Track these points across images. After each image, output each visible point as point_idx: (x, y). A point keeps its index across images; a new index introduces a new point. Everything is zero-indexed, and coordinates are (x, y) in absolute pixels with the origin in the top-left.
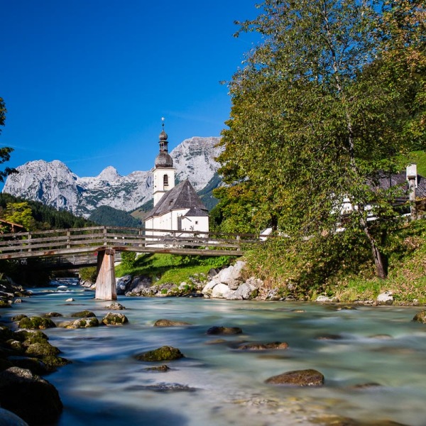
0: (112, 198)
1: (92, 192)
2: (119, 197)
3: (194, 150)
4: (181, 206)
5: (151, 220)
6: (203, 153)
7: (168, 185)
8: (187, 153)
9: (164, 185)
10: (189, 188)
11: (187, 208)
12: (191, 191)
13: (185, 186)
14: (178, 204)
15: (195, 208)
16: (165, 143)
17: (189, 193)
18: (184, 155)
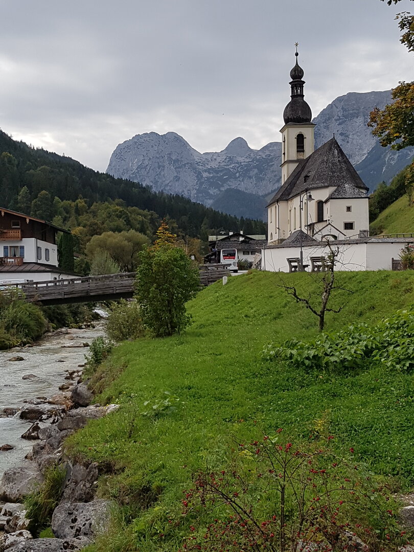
0: (241, 179)
1: (216, 172)
2: (250, 177)
3: (349, 110)
4: (322, 183)
5: (276, 207)
6: (361, 114)
7: (303, 151)
8: (340, 115)
9: (298, 151)
10: (336, 152)
11: (332, 186)
12: (339, 157)
13: (330, 149)
14: (318, 180)
15: (346, 185)
16: (300, 84)
17: (337, 160)
18: (336, 117)
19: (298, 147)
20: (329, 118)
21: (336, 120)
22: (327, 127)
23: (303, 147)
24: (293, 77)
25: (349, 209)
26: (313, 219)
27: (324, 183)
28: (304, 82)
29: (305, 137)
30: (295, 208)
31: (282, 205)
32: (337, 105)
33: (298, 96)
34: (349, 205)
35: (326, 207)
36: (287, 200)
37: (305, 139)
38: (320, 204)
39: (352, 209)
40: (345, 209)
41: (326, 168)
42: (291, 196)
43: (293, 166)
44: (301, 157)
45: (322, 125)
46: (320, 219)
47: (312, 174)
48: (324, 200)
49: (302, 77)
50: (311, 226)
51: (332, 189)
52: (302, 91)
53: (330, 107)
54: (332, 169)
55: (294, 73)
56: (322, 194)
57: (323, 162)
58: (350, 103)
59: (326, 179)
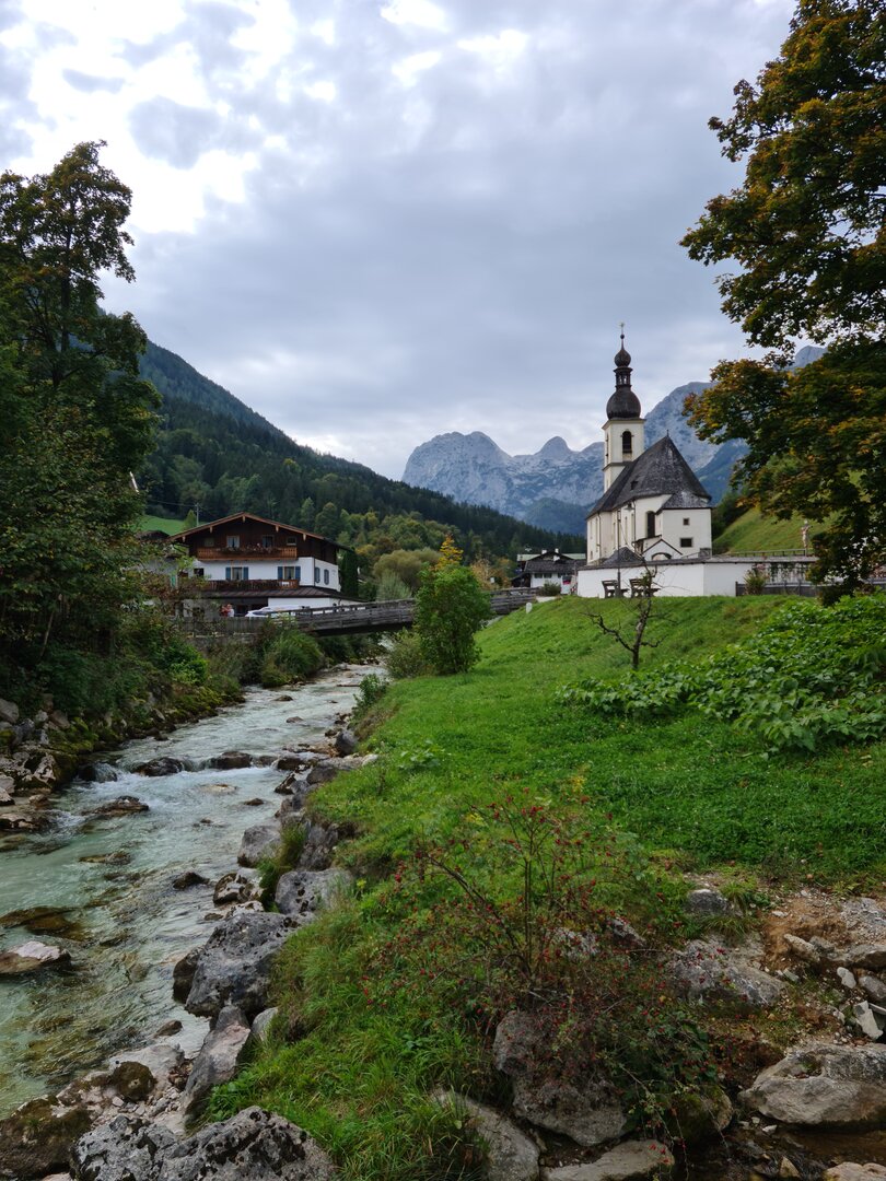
0: (559, 486)
1: (530, 478)
2: (570, 485)
4: (653, 490)
5: (596, 519)
7: (631, 452)
9: (624, 452)
10: (670, 452)
11: (666, 494)
12: (674, 459)
13: (663, 449)
14: (649, 485)
15: (683, 493)
16: (626, 372)
17: (671, 462)
19: (624, 447)
20: (666, 413)
21: (675, 415)
22: (664, 424)
23: (630, 447)
24: (617, 363)
25: (686, 522)
26: (642, 533)
27: (655, 489)
28: (631, 370)
29: (632, 434)
31: (604, 517)
32: (676, 398)
33: (624, 386)
34: (686, 517)
35: (659, 520)
36: (610, 511)
37: (633, 438)
38: (651, 517)
39: (691, 522)
40: (682, 522)
41: (658, 472)
43: (619, 470)
44: (628, 459)
46: (651, 533)
47: (641, 479)
48: (655, 511)
49: (628, 363)
50: (639, 543)
51: (664, 498)
52: (628, 380)
54: (665, 473)
55: (619, 358)
56: (655, 504)
57: (654, 464)
59: (658, 485)
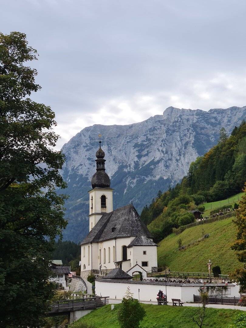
3: (95, 139)
4: (126, 234)
5: (89, 246)
6: (106, 143)
7: (106, 207)
8: (87, 143)
9: (102, 207)
10: (134, 213)
11: (132, 236)
12: (136, 217)
13: (130, 211)
14: (123, 231)
15: (142, 237)
16: (103, 162)
17: (135, 219)
18: (84, 144)
19: (102, 204)
20: (78, 145)
21: (84, 147)
22: (76, 152)
23: (105, 204)
24: (98, 157)
25: (145, 253)
26: (120, 259)
27: (127, 234)
28: (105, 161)
29: (106, 197)
30: (105, 249)
31: (94, 245)
32: (85, 134)
33: (101, 170)
34: (145, 250)
35: (129, 250)
36: (98, 242)
37: (106, 199)
38: (125, 249)
39: (147, 253)
40: (143, 253)
41: (128, 224)
42: (101, 240)
43: (99, 217)
44: (104, 211)
45: (72, 150)
46: (125, 258)
47: (118, 227)
48: (127, 245)
49: (103, 157)
50: (119, 264)
51: (132, 239)
52: (104, 166)
53: (79, 135)
54: (132, 225)
55: (98, 154)
56: (127, 242)
57: (125, 219)
58: (96, 133)
59: (128, 232)
